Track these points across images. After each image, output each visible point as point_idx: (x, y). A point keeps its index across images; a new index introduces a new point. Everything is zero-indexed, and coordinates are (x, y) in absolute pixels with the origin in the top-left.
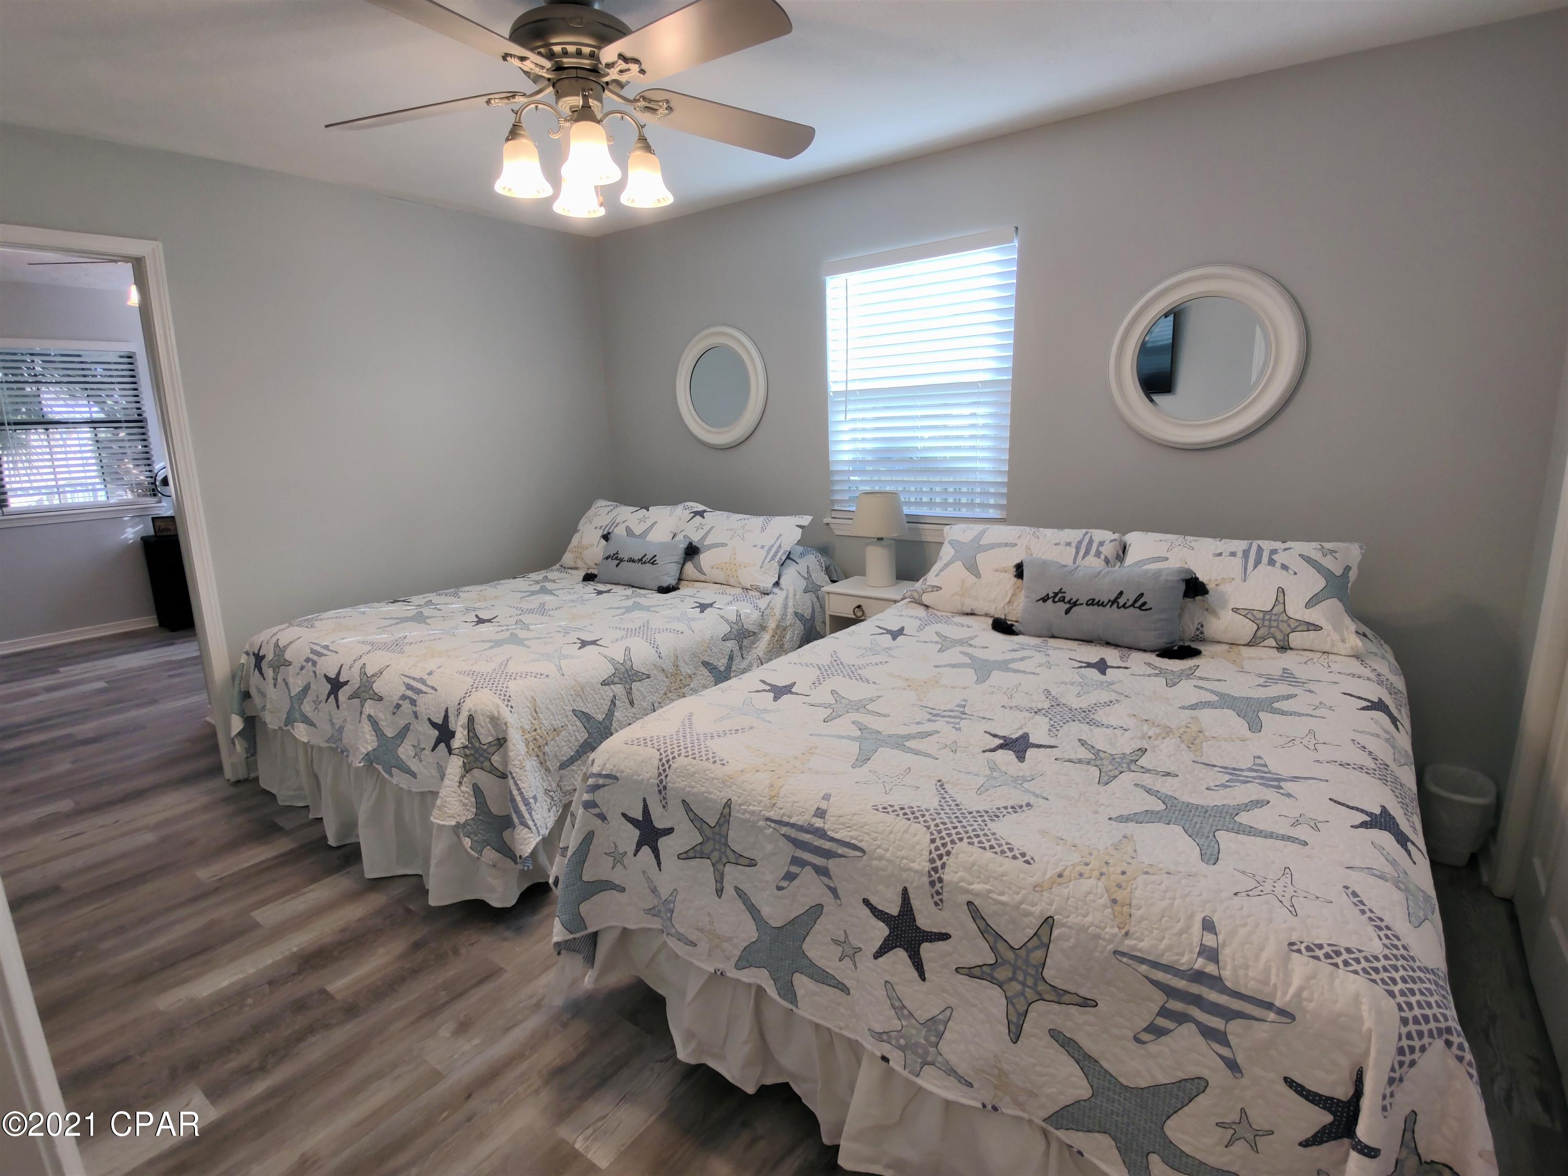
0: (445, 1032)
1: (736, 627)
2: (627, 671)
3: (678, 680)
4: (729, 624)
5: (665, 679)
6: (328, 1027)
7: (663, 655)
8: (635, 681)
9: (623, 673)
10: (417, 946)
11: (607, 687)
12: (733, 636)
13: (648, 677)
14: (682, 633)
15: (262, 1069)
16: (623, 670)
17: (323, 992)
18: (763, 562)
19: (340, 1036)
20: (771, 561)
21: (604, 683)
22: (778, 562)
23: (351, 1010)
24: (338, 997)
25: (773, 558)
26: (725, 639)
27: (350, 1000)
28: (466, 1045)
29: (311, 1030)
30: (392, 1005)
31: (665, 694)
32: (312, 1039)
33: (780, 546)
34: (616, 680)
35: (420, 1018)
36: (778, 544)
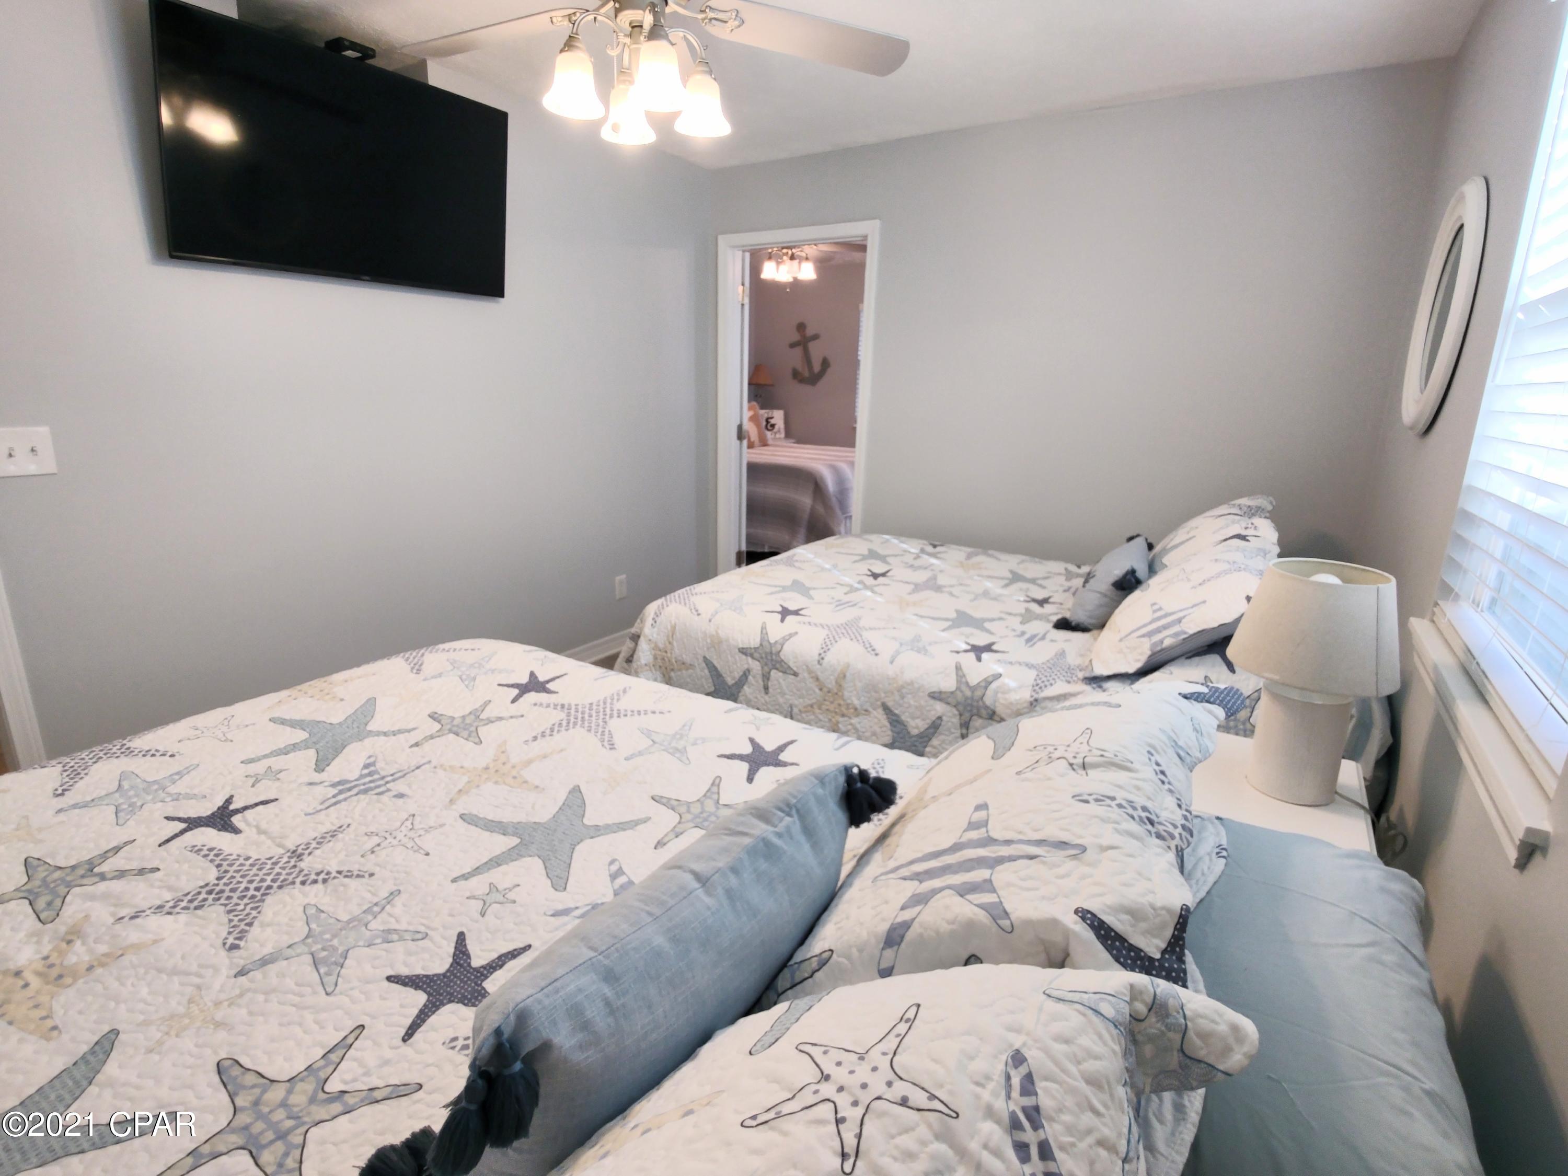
1: (968, 693)
2: (771, 653)
3: (836, 702)
4: (959, 682)
5: (817, 691)
7: (825, 662)
8: (777, 669)
9: (766, 654)
11: (744, 657)
12: (953, 702)
13: (795, 674)
14: (877, 655)
16: (768, 650)
18: (1130, 634)
20: (1143, 636)
21: (743, 651)
22: (1155, 644)
25: (1149, 635)
26: (937, 696)
31: (812, 706)
33: (1179, 621)
34: (756, 655)
36: (1181, 614)
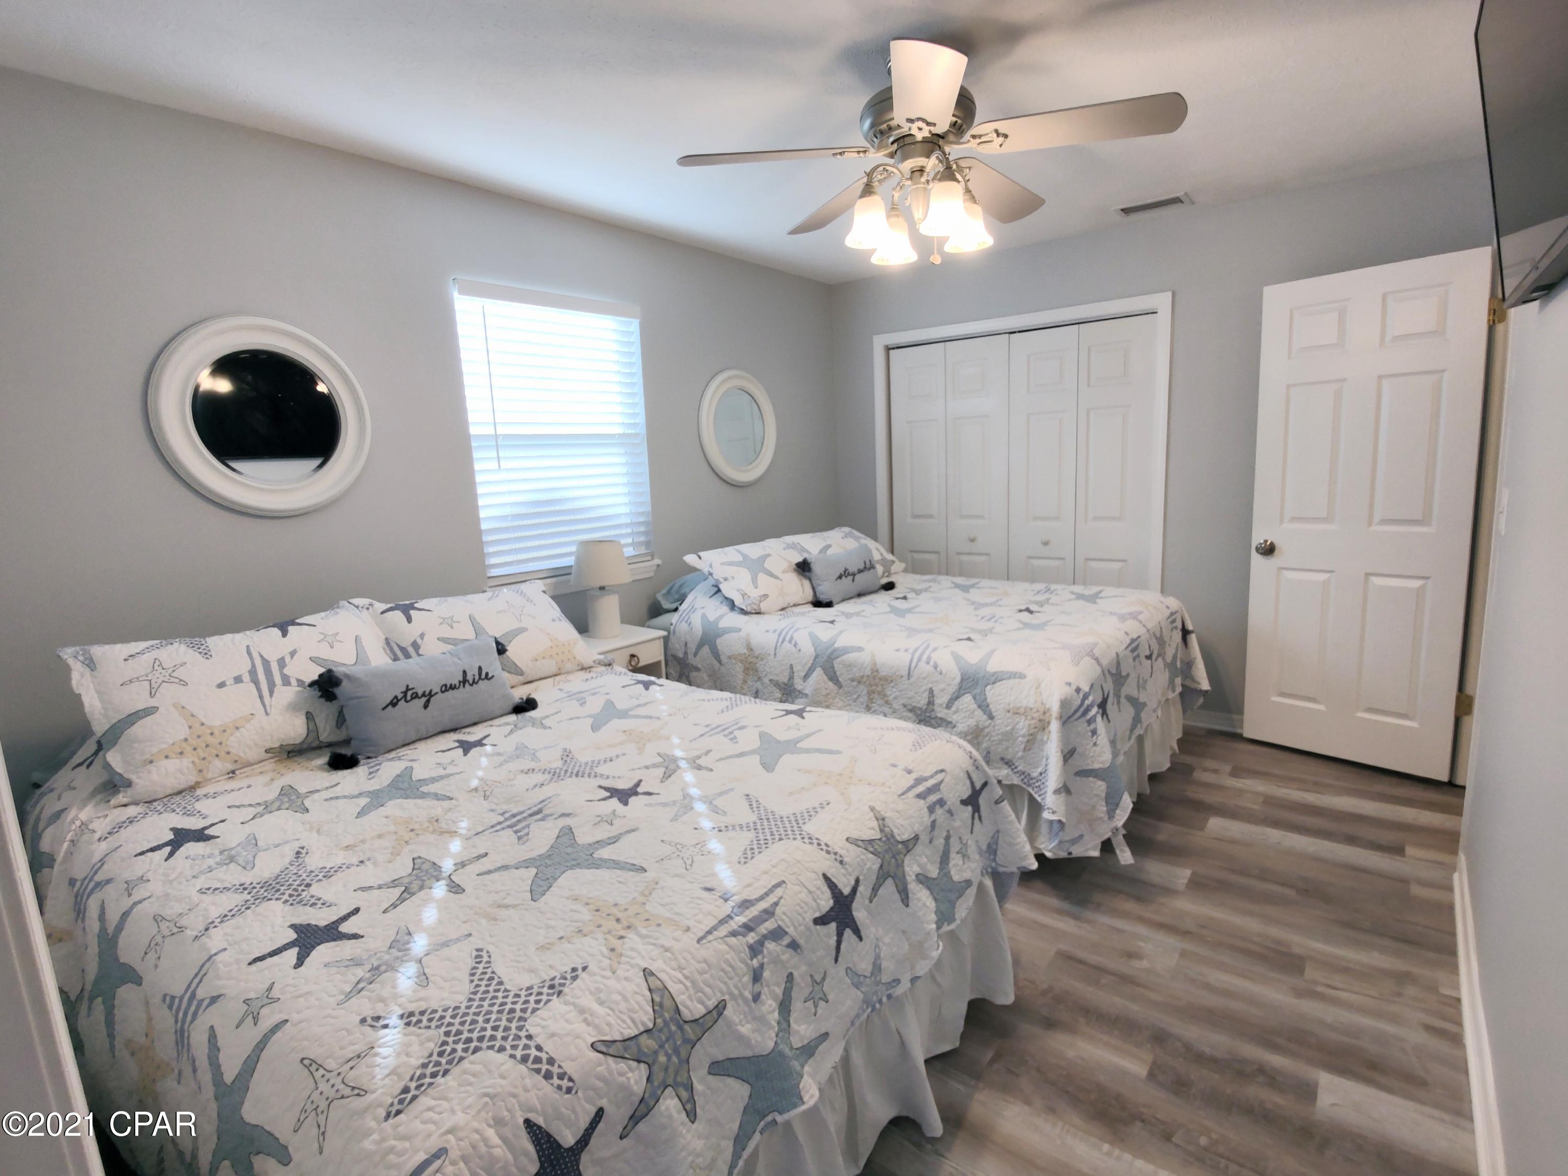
0: (1145, 964)
6: (1188, 1047)
10: (1050, 1024)
15: (1263, 1071)
17: (1151, 1075)
19: (1192, 1033)
23: (1159, 1038)
24: (1150, 1058)
27: (1149, 1046)
28: (1146, 947)
29: (1200, 1058)
30: (1135, 1009)
32: (1207, 1050)
35: (1139, 985)
